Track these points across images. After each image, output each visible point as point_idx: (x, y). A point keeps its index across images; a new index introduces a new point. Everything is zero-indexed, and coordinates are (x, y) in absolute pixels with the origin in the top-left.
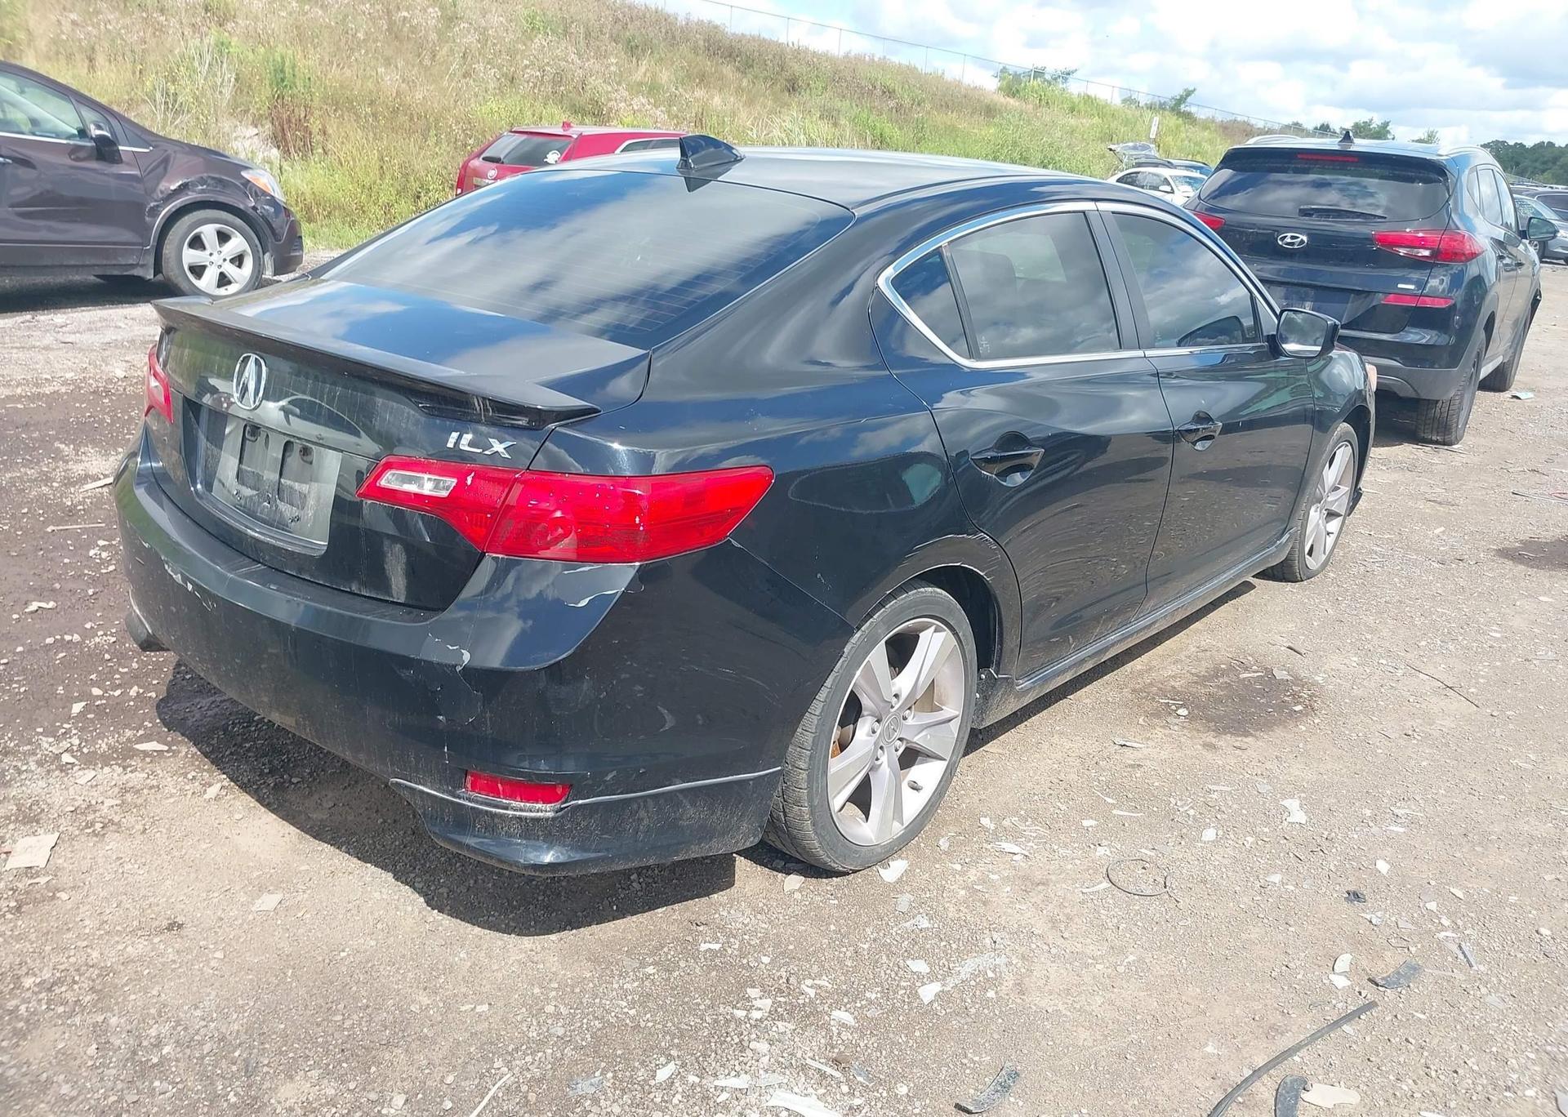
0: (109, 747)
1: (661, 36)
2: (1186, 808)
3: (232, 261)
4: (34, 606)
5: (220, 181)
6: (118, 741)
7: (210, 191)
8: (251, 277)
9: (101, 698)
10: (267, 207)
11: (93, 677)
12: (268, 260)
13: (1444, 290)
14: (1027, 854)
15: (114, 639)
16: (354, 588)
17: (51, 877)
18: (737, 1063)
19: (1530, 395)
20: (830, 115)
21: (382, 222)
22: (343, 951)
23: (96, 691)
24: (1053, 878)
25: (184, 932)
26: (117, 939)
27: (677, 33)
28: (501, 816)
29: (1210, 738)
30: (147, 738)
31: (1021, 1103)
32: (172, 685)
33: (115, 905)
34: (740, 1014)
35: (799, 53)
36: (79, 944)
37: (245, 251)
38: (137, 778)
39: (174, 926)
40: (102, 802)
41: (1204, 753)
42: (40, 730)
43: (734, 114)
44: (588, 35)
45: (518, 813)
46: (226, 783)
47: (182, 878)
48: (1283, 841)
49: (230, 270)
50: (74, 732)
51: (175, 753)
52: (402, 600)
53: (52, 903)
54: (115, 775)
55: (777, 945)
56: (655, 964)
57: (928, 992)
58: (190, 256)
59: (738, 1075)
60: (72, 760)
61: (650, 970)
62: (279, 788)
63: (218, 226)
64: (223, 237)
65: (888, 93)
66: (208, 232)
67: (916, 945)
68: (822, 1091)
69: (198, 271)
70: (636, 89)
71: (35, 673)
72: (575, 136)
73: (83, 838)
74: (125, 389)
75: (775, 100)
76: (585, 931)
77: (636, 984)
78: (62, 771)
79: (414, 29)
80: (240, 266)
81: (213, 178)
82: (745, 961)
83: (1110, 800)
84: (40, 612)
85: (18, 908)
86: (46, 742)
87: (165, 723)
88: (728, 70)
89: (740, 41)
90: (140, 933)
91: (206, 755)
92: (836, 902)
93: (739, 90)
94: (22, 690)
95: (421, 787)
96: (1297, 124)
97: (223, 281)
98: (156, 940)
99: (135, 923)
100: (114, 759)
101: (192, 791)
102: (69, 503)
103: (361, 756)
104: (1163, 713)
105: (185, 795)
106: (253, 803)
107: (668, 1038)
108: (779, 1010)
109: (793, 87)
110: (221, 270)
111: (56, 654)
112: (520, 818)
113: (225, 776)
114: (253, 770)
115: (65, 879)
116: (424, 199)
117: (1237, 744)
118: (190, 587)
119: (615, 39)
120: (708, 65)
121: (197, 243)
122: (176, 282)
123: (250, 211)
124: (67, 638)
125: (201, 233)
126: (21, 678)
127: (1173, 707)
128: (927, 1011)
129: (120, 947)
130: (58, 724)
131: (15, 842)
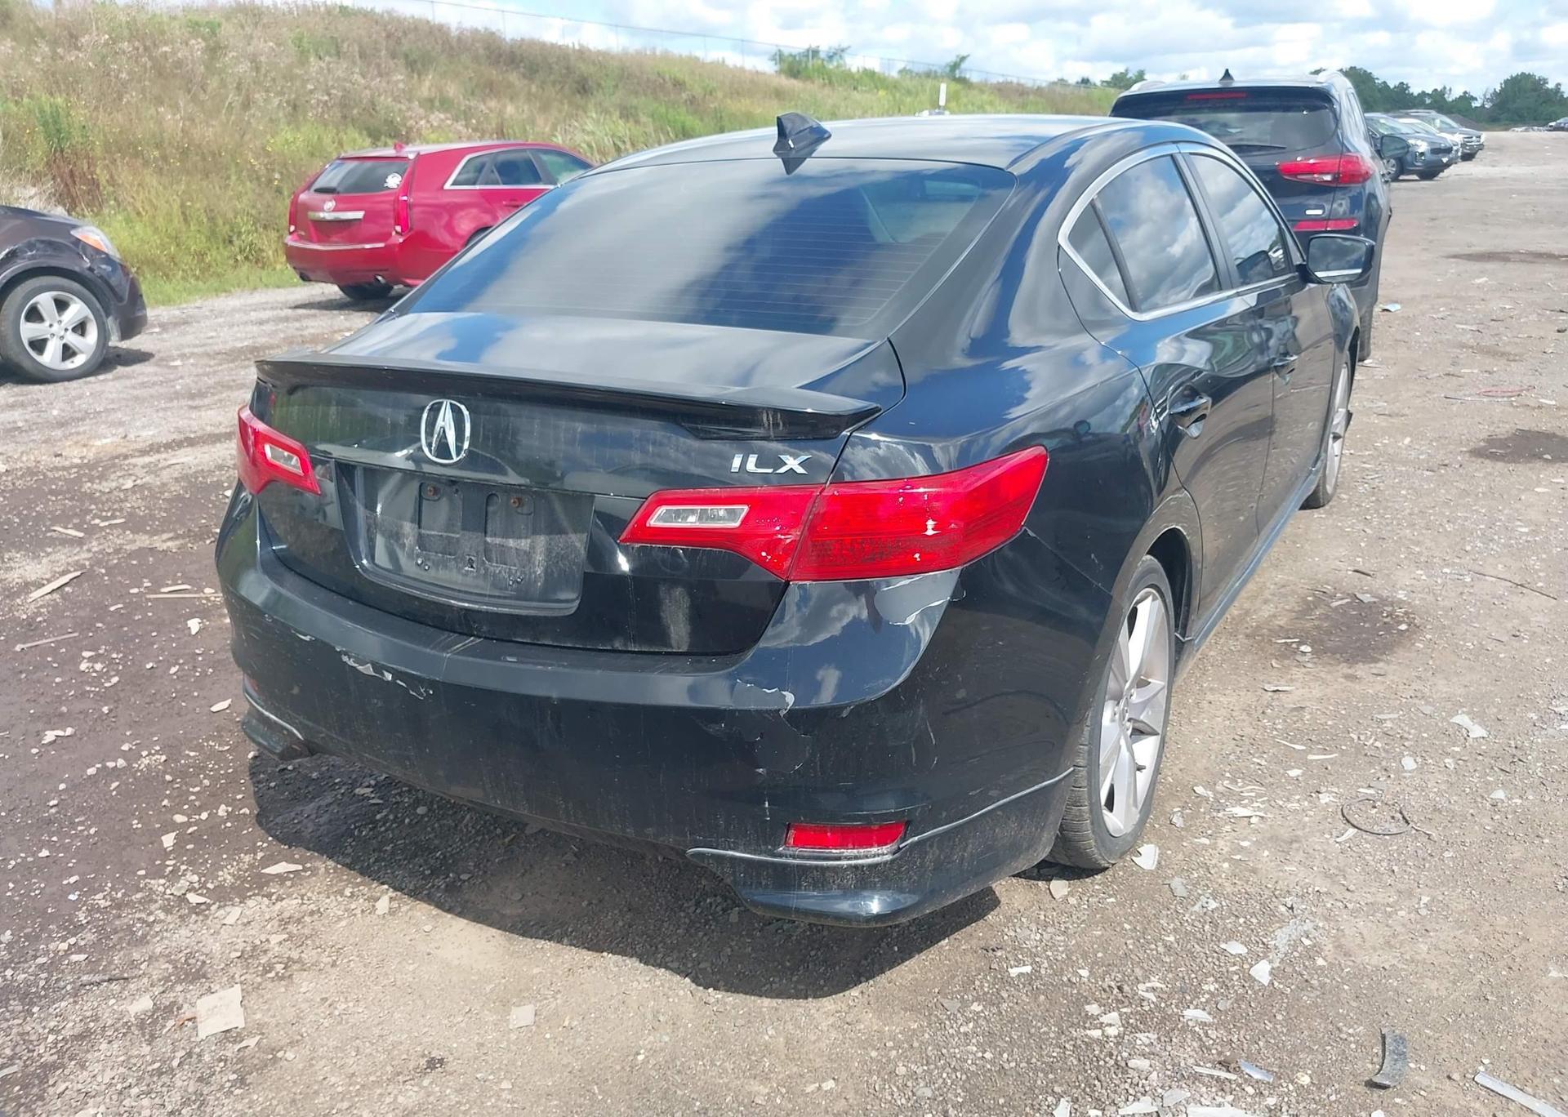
0: (237, 877)
1: (438, 48)
2: (1371, 741)
3: (74, 330)
4: (50, 736)
5: (50, 244)
6: (240, 869)
7: (40, 256)
8: (98, 345)
9: (189, 824)
10: (104, 266)
11: (165, 802)
12: (111, 323)
13: (1345, 213)
14: (1262, 814)
15: (164, 758)
16: (618, 645)
17: (258, 1038)
18: (1127, 1086)
19: (1398, 307)
20: (627, 113)
21: (197, 272)
22: (638, 1054)
23: (180, 818)
24: (1300, 833)
25: (449, 1068)
26: (379, 1091)
27: (454, 44)
28: (835, 869)
29: (1344, 669)
30: (270, 860)
31: (1423, 1067)
32: (259, 798)
33: (354, 1054)
34: (1096, 1033)
35: (582, 53)
36: (339, 1106)
37: (86, 317)
38: (290, 905)
39: (433, 1064)
40: (267, 940)
41: (1349, 684)
42: (142, 872)
43: (533, 122)
44: (362, 55)
45: (853, 862)
46: (391, 893)
47: (410, 1008)
48: (1480, 758)
49: (73, 339)
50: (183, 867)
51: (314, 871)
52: (684, 649)
53: (278, 1066)
54: (263, 907)
55: (1085, 955)
56: (977, 999)
57: (1262, 972)
58: (28, 330)
59: (1136, 1099)
60: (202, 900)
61: (976, 1007)
62: (451, 889)
63: (54, 293)
64: (61, 305)
65: (679, 84)
66: (45, 301)
67: (1217, 927)
68: (1230, 1098)
69: (39, 345)
70: (429, 104)
71: (95, 810)
72: (412, 156)
73: (270, 985)
74: (14, 484)
75: (570, 103)
76: (881, 979)
77: (971, 1025)
78: (197, 914)
79: (179, 64)
80: (83, 334)
81: (42, 242)
82: (1065, 979)
83: (1298, 747)
84: (59, 742)
85: (242, 1081)
86: (158, 884)
87: (281, 840)
88: (513, 77)
89: (520, 46)
90: (401, 1078)
91: (350, 867)
92: (1113, 900)
93: (530, 97)
94: (92, 831)
95: (731, 853)
96: (1062, 80)
97: (68, 352)
98: (426, 1083)
99: (389, 1069)
100: (249, 890)
101: (360, 909)
102: (25, 617)
103: (650, 830)
104: (1288, 653)
105: (355, 915)
106: (435, 911)
107: (1041, 1075)
108: (1131, 1021)
109: (583, 88)
110: (64, 341)
111: (107, 784)
112: (856, 867)
113: (386, 887)
114: (412, 874)
115: (276, 1037)
116: (237, 242)
117: (1375, 671)
118: (389, 677)
119: (393, 56)
120: (494, 74)
121: (34, 315)
122: (16, 360)
123: (87, 273)
124: (111, 764)
125: (36, 303)
126: (82, 819)
127: (1294, 646)
128: (1271, 993)
129: (388, 1100)
130: (158, 862)
131: (193, 1005)
